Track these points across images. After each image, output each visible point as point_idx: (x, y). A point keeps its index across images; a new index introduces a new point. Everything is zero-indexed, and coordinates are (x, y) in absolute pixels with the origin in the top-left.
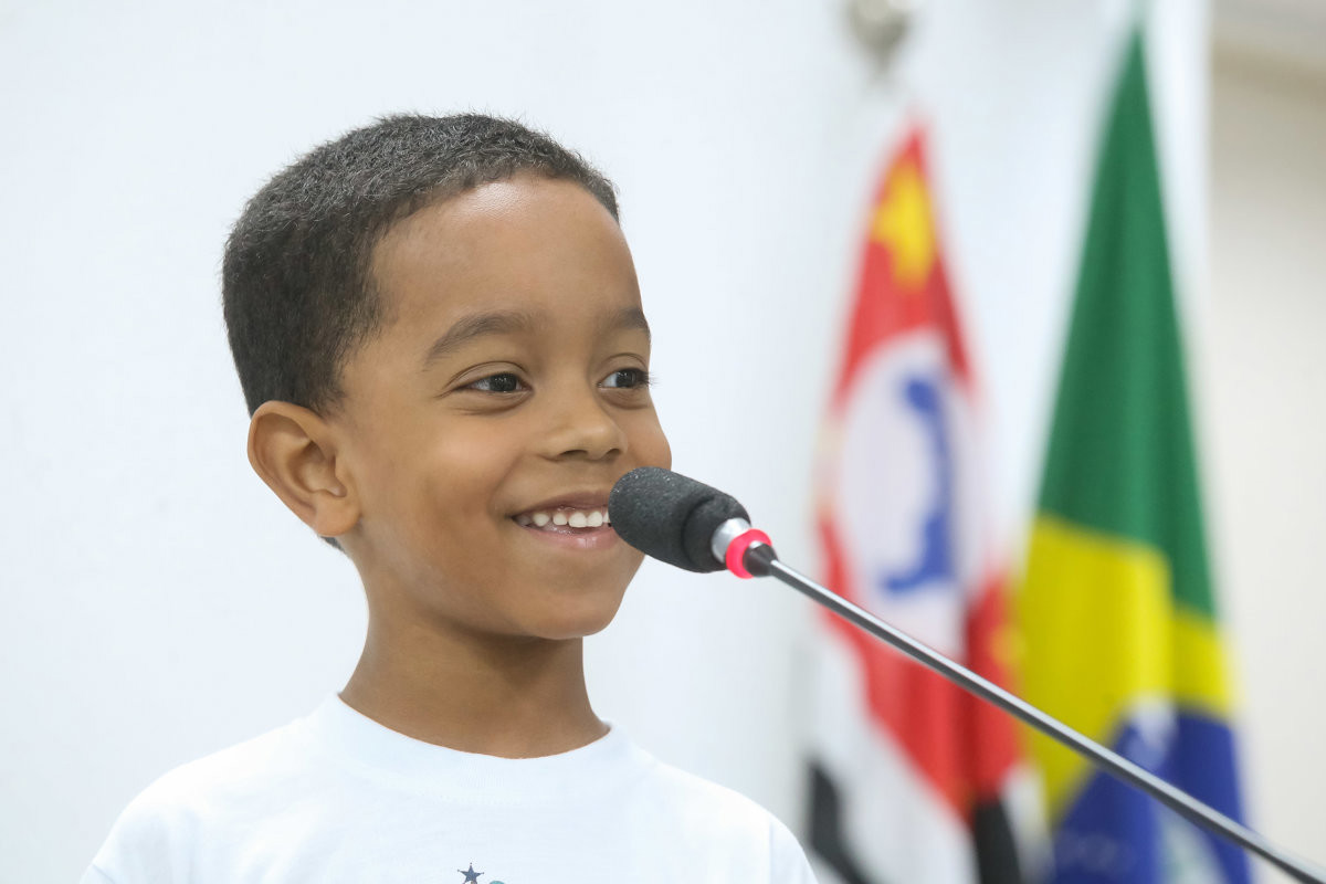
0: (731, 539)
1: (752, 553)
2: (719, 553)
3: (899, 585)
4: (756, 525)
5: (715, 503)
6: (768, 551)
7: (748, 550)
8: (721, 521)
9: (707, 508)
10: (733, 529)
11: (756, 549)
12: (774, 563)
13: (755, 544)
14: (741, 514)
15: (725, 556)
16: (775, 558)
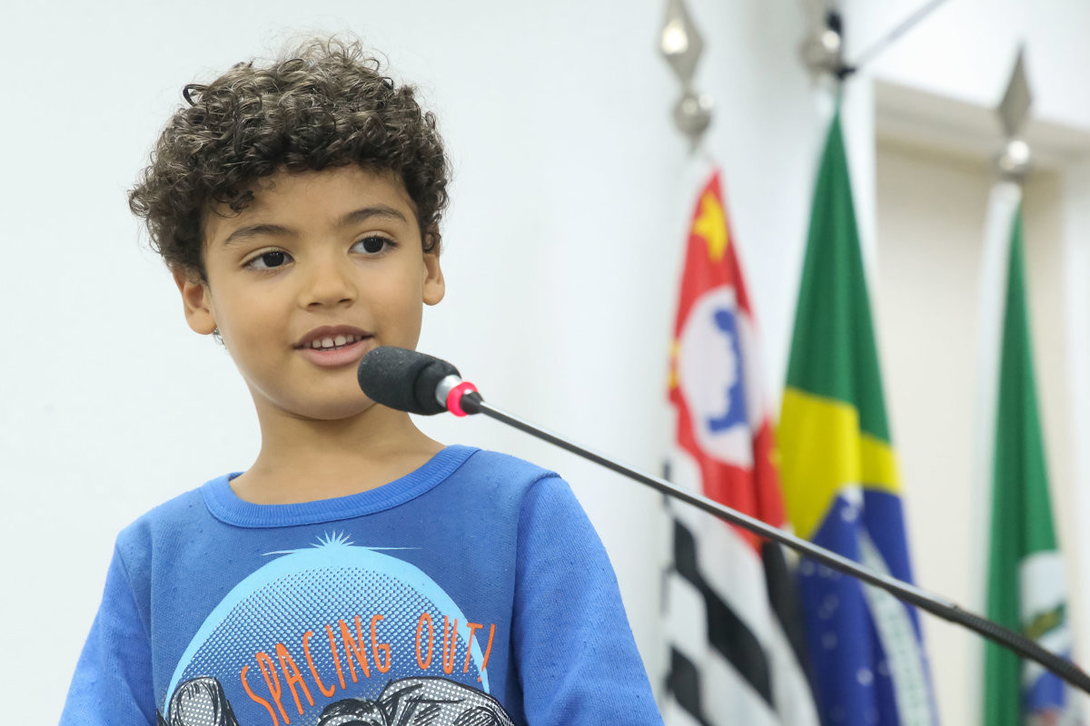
0: (449, 390)
1: (466, 398)
2: (441, 399)
3: (717, 425)
4: (465, 379)
5: (436, 366)
6: (476, 397)
7: (463, 395)
8: (441, 378)
9: (430, 369)
10: (450, 382)
11: (469, 395)
12: (482, 404)
13: (468, 392)
14: (455, 372)
15: (447, 402)
16: (482, 400)
